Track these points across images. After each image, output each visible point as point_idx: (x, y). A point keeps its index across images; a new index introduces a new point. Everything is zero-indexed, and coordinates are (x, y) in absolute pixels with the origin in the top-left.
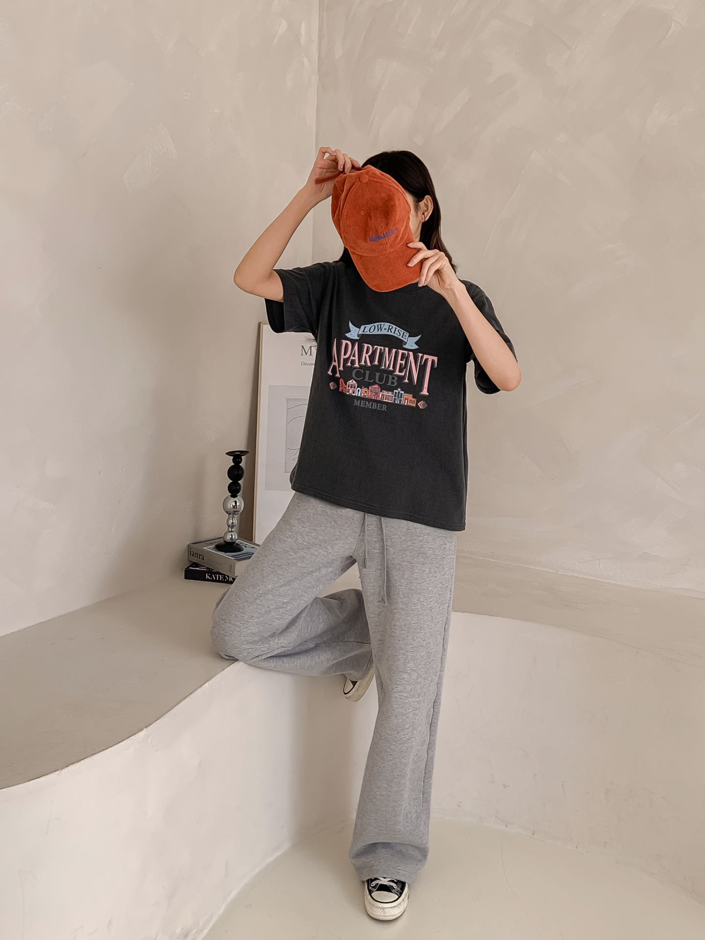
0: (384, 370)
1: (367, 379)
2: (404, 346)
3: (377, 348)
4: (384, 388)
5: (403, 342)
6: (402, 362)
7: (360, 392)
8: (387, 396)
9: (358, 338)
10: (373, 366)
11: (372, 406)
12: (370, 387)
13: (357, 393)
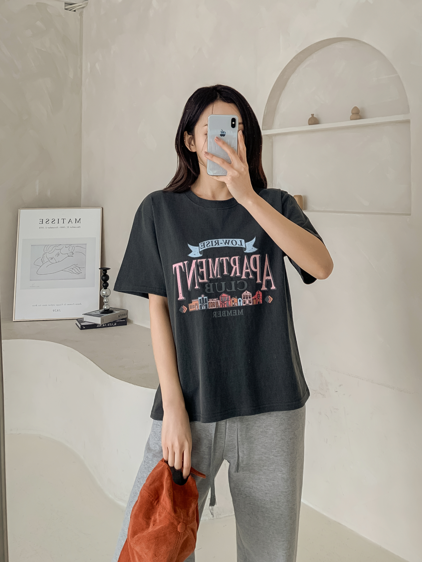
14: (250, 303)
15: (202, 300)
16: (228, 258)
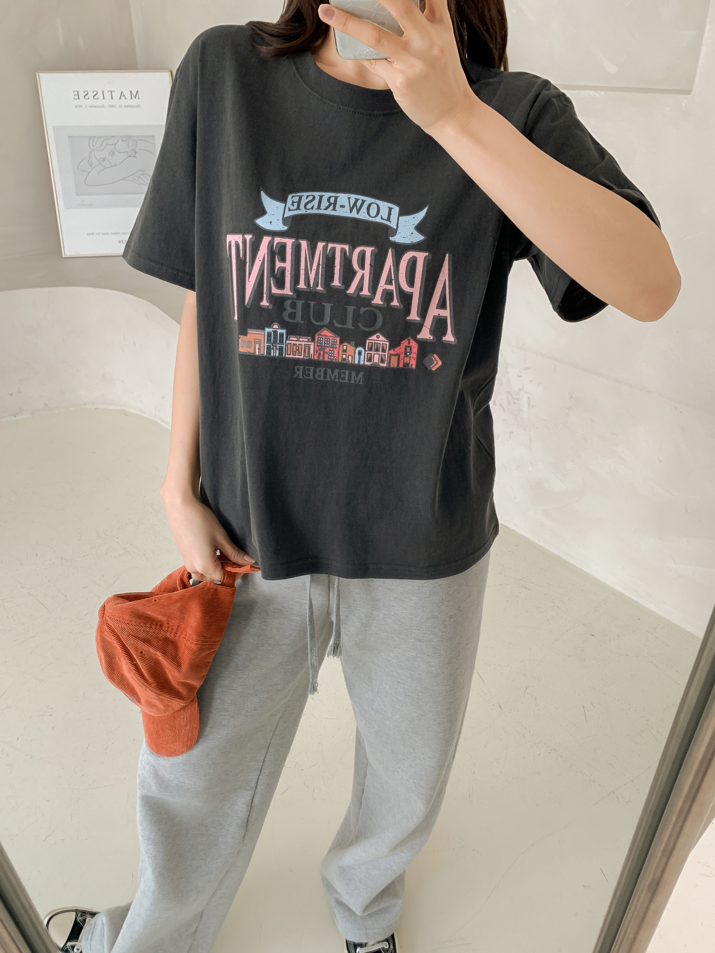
14: (382, 361)
15: (274, 334)
16: (347, 247)
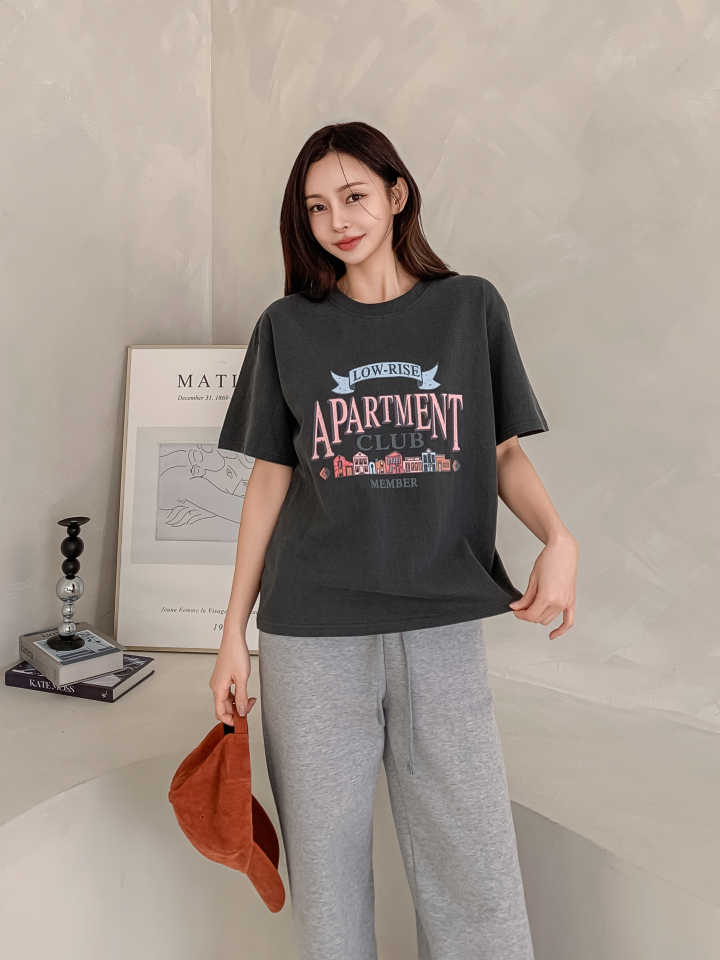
0: (400, 427)
1: (379, 447)
2: (420, 388)
3: (384, 398)
4: (407, 453)
5: (418, 382)
6: (423, 410)
7: (374, 468)
8: (413, 465)
9: (353, 391)
10: (384, 426)
11: (395, 485)
12: (386, 458)
13: (371, 470)
